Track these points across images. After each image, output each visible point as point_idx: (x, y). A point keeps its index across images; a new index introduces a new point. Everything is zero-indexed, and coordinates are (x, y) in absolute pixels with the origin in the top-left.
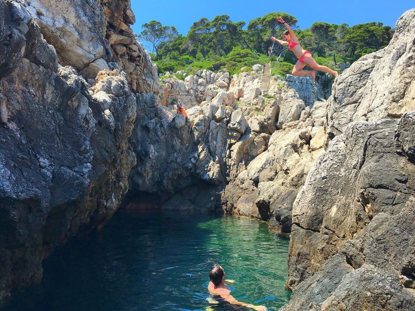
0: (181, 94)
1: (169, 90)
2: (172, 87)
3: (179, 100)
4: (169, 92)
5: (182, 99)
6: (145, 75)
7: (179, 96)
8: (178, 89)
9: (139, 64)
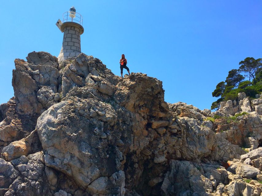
0: (255, 126)
1: (244, 125)
2: (246, 122)
3: (254, 132)
4: (243, 127)
5: (258, 131)
6: (188, 143)
7: (254, 129)
8: (252, 123)
9: (180, 137)
